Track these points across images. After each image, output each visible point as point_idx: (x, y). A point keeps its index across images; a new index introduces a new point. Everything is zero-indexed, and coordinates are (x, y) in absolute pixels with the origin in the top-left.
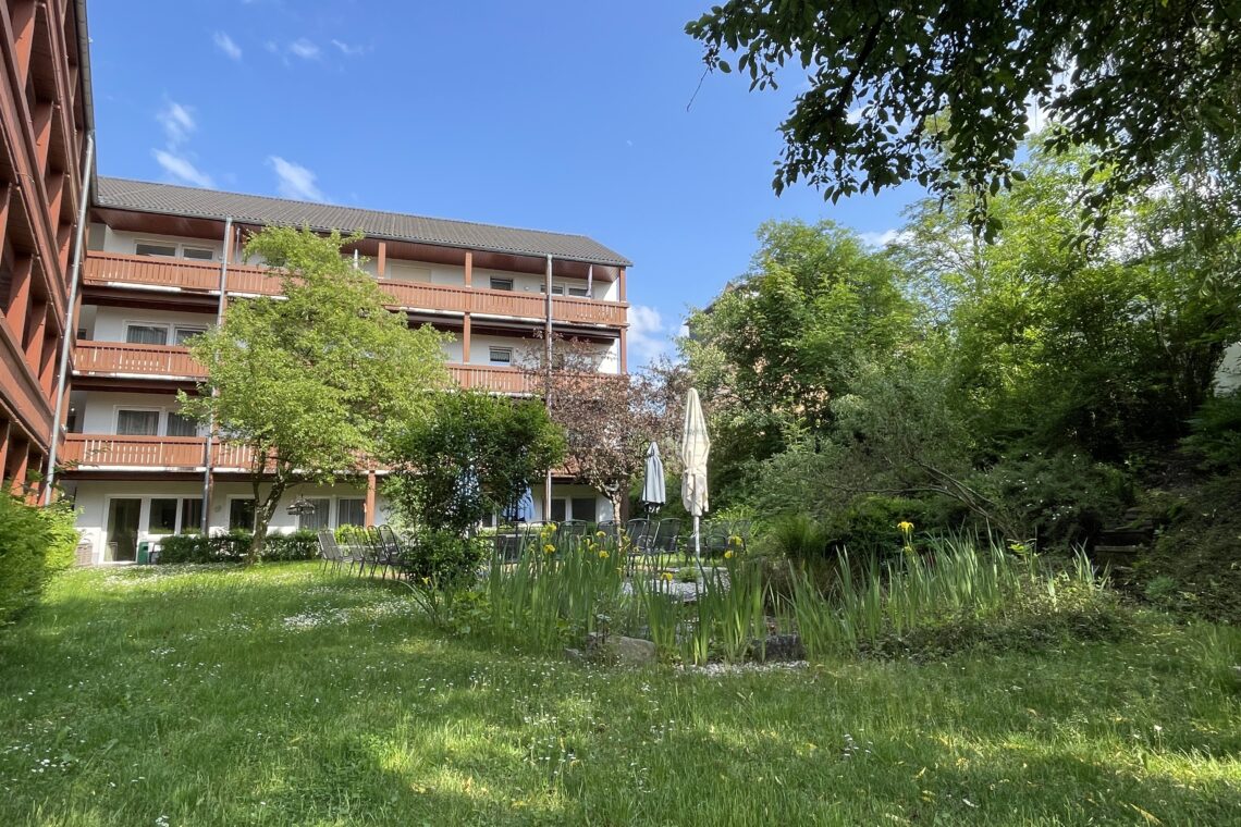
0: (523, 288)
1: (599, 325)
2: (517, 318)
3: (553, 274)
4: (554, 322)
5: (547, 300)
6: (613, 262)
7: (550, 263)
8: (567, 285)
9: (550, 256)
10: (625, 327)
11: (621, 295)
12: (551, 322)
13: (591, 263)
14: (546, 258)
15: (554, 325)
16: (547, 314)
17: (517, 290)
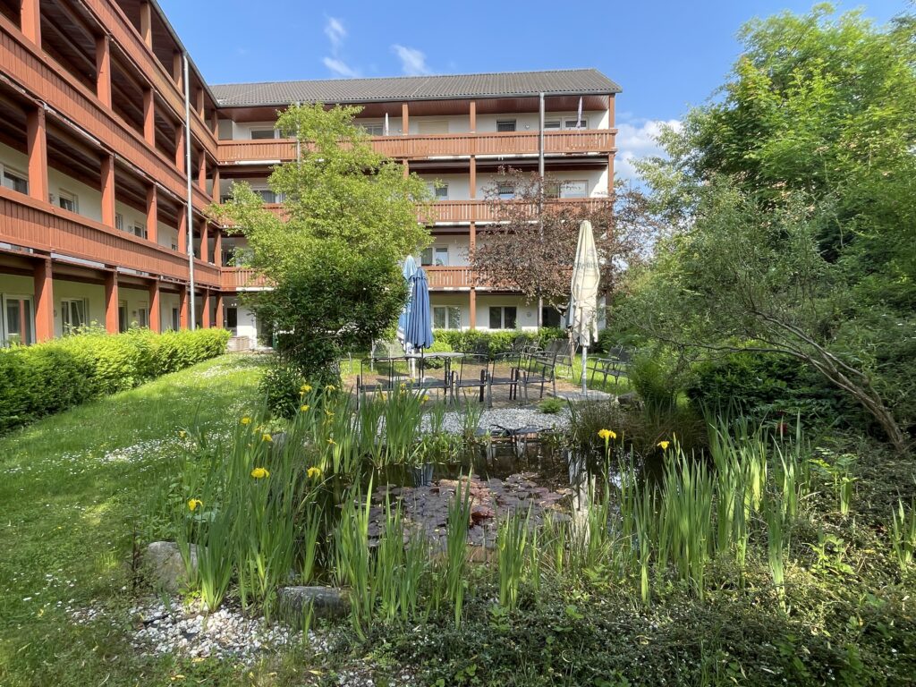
0: (524, 127)
1: (589, 154)
2: (519, 156)
3: (546, 111)
4: (546, 155)
5: (540, 136)
6: (604, 91)
7: (542, 101)
8: (563, 119)
9: (542, 95)
10: (613, 152)
11: (611, 123)
12: (542, 157)
13: (581, 95)
14: (539, 96)
15: (546, 158)
16: (540, 148)
17: (520, 129)
